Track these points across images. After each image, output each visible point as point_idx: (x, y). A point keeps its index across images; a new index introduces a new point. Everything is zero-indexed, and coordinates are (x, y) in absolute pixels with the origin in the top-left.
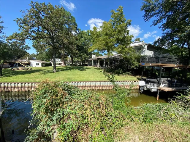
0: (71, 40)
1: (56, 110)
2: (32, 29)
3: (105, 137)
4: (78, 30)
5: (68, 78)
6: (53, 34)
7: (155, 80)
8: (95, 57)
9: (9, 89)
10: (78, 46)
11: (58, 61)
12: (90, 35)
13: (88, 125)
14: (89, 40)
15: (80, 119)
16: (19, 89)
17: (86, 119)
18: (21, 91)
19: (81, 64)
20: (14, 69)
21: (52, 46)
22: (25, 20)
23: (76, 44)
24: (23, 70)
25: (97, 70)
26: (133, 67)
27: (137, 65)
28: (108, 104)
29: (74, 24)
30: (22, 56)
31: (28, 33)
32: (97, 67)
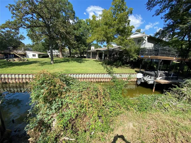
0: (69, 30)
1: (55, 100)
2: (26, 17)
3: (102, 124)
4: (76, 19)
5: (66, 70)
6: (48, 22)
7: (153, 73)
8: (94, 49)
9: (7, 81)
10: (76, 37)
11: (55, 52)
12: (89, 25)
13: (86, 113)
14: (88, 30)
15: (78, 108)
16: (17, 80)
17: (84, 108)
18: (18, 82)
20: (10, 60)
21: (48, 36)
22: (17, 6)
23: (73, 34)
24: (19, 61)
25: (95, 63)
26: (132, 59)
27: (136, 57)
28: (105, 95)
29: (71, 12)
30: (17, 47)
31: (22, 21)
32: (96, 60)
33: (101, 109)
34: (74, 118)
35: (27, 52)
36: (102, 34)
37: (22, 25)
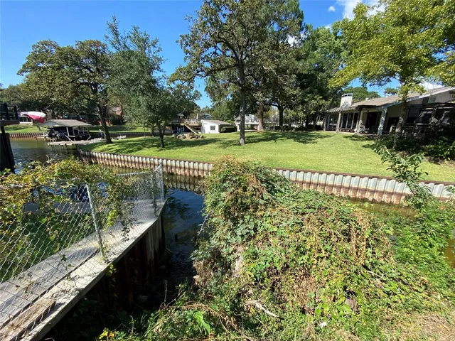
0: (284, 63)
1: (243, 218)
3: (354, 314)
4: (305, 30)
6: (242, 54)
8: (350, 103)
9: (173, 170)
10: (300, 76)
12: (341, 37)
13: (309, 269)
14: (338, 51)
15: (290, 250)
17: (306, 256)
19: (304, 124)
20: (179, 137)
21: (240, 85)
23: (294, 71)
24: (191, 138)
25: (350, 142)
29: (293, 16)
30: (189, 114)
31: (198, 63)
32: (353, 134)
33: (356, 273)
34: (279, 269)
35: (204, 122)
36: (386, 55)
37: (198, 72)
